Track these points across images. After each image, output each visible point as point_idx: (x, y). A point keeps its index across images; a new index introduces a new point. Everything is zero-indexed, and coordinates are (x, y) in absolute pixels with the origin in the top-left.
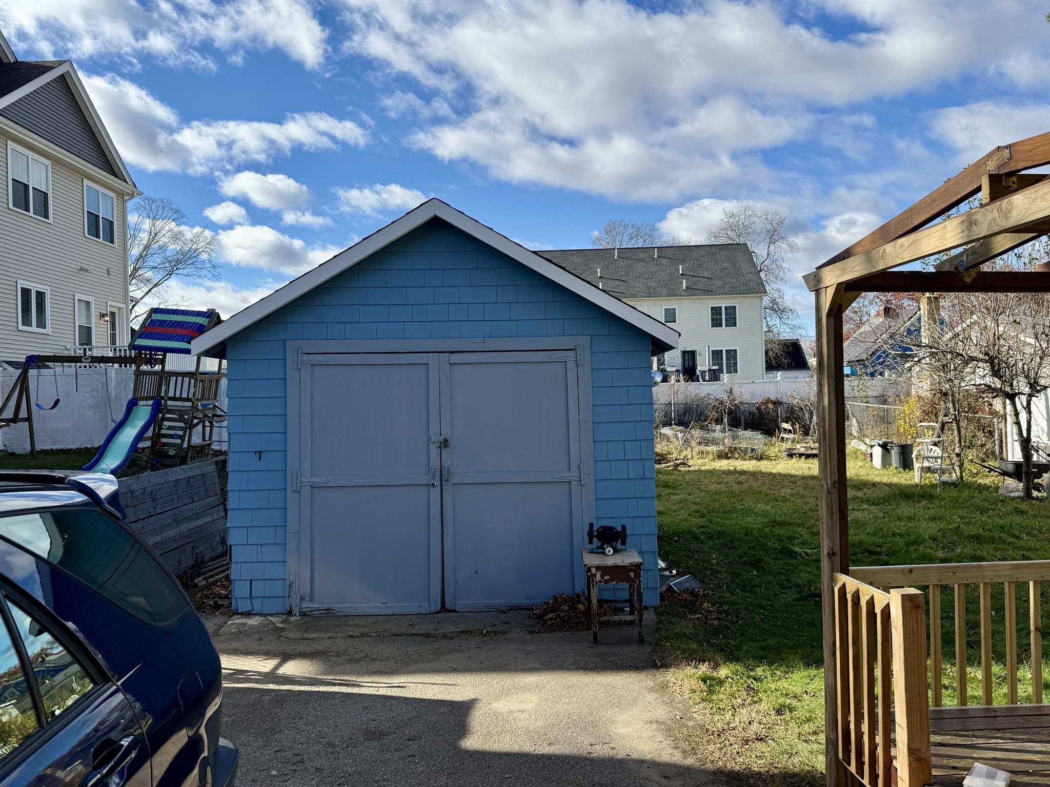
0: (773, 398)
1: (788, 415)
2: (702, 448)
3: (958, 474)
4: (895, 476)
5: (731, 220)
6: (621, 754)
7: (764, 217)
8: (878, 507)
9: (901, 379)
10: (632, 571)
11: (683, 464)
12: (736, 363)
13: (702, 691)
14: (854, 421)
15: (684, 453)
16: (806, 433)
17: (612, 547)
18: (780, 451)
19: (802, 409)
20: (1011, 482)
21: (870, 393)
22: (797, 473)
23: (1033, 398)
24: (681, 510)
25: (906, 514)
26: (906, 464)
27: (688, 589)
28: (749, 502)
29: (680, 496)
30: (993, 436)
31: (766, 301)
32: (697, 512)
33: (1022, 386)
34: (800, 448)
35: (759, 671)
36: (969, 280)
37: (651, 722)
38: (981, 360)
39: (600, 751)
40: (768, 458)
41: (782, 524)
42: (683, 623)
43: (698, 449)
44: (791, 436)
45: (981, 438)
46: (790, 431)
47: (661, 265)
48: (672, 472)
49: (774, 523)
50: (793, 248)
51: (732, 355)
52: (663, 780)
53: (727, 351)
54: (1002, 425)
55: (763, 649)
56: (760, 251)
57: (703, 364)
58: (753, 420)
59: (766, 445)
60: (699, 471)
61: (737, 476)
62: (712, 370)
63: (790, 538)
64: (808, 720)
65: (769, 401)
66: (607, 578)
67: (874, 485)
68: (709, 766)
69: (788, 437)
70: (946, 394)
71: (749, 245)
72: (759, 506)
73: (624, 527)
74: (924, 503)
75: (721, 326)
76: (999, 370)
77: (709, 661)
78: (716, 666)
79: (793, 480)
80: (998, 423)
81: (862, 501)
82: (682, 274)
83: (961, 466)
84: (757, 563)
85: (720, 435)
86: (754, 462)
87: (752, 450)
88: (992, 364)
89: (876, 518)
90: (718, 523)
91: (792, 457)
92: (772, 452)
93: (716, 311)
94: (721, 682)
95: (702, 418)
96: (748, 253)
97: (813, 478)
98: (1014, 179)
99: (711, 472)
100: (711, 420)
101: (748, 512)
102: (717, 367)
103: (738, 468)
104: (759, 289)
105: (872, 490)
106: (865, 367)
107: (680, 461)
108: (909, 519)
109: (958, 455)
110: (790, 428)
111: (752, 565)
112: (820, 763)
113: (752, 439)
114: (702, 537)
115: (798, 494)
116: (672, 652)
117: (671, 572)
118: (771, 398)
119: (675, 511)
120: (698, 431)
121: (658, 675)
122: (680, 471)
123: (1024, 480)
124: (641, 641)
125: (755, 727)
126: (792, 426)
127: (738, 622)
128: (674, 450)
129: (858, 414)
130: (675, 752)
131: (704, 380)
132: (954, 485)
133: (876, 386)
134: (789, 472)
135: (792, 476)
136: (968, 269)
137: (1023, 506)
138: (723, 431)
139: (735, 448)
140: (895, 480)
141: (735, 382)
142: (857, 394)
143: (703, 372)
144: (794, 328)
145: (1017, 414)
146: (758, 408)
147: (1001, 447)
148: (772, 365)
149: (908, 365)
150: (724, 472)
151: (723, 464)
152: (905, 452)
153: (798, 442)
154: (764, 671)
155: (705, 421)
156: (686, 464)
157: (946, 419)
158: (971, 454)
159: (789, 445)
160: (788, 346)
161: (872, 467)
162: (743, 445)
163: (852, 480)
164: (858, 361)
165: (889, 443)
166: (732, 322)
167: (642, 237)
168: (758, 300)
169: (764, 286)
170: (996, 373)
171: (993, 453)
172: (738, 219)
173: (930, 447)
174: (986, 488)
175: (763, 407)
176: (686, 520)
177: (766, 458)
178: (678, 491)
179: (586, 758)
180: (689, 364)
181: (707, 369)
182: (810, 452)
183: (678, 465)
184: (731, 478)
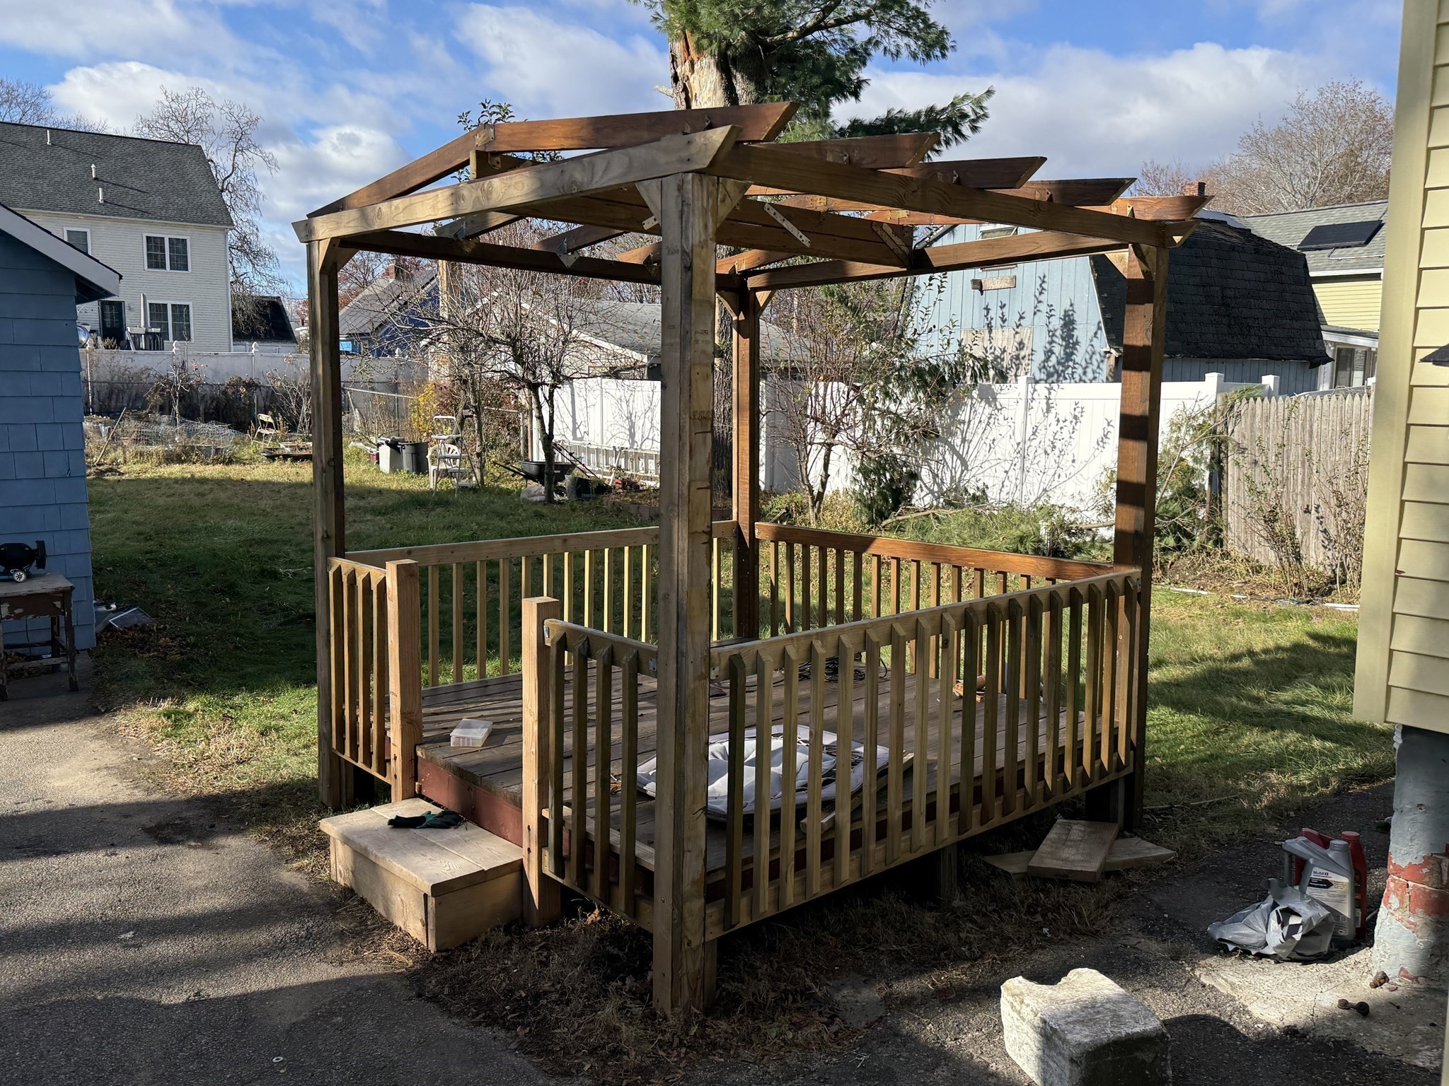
0: (246, 378)
1: (267, 403)
2: (141, 448)
3: (479, 478)
4: (407, 482)
5: (174, 105)
6: (62, 803)
7: (227, 110)
8: (386, 517)
9: (414, 360)
10: (58, 599)
11: (111, 470)
12: (189, 326)
13: (166, 727)
14: (356, 414)
15: (112, 455)
16: (293, 428)
17: (23, 571)
18: (256, 452)
19: (286, 395)
20: (534, 486)
21: (376, 376)
22: (280, 480)
23: (556, 390)
24: (115, 532)
25: (418, 523)
26: (420, 467)
27: (136, 626)
28: (214, 519)
29: (113, 514)
30: (519, 435)
31: (232, 236)
32: (140, 534)
33: (545, 374)
34: (285, 448)
35: (237, 700)
36: (468, 250)
37: (98, 769)
38: (502, 343)
39: (28, 807)
40: (240, 461)
41: (261, 542)
42: (134, 662)
43: (132, 449)
44: (272, 432)
45: (505, 436)
46: (270, 425)
47: (59, 158)
48: (95, 482)
49: (252, 542)
50: (270, 162)
51: (181, 312)
52: (123, 819)
53: (173, 306)
54: (527, 422)
55: (242, 677)
56: (221, 159)
57: (136, 323)
58: (217, 408)
59: (236, 444)
60: (137, 481)
61: (197, 485)
62: (151, 333)
63: (273, 558)
64: (298, 736)
65: (239, 382)
66: (17, 611)
67: (381, 492)
68: (181, 796)
69: (268, 433)
70: (465, 382)
71: (204, 148)
72: (230, 522)
73: (41, 544)
74: (439, 510)
75: (164, 267)
76: (521, 356)
77: (173, 697)
78: (182, 700)
79: (275, 488)
80: (524, 419)
81: (366, 511)
82: (96, 179)
83: (482, 468)
84: (230, 590)
85: (170, 429)
86: (219, 467)
87: (217, 450)
88: (514, 347)
89: (382, 529)
90: (173, 545)
91: (274, 460)
92: (246, 453)
93: (154, 244)
94: (190, 716)
95: (139, 404)
96: (204, 162)
97: (302, 485)
98: (498, 159)
99: (156, 481)
100: (153, 407)
101: (213, 531)
102: (158, 330)
103: (198, 475)
104: (220, 218)
105: (378, 499)
106: (370, 342)
107: (105, 467)
108: (421, 528)
109: (479, 455)
110: (271, 420)
111: (223, 592)
112: (312, 770)
113: (218, 435)
114: (150, 565)
115: (283, 505)
116: (121, 694)
117: (108, 607)
118: (244, 379)
119: (105, 535)
120: (133, 423)
121: (101, 722)
122: (106, 480)
123: (546, 482)
124: (74, 688)
125: (234, 752)
126: (274, 417)
127: (206, 654)
128: (95, 452)
129: (361, 404)
130: (136, 791)
131: (138, 348)
132: (474, 490)
133: (383, 368)
134: (270, 478)
135: (274, 484)
136: (467, 238)
137: (544, 510)
138: (173, 423)
139: (192, 448)
140: (406, 486)
141: (190, 353)
142: (360, 378)
143: (136, 337)
144: (272, 280)
145: (539, 408)
146: (225, 393)
147: (526, 447)
148: (242, 333)
149: (424, 342)
150: (176, 481)
151: (175, 470)
152: (419, 451)
153: (282, 441)
154: (243, 699)
155: (144, 408)
156: (116, 471)
157: (467, 412)
158: (494, 455)
159: (270, 444)
160: (265, 307)
161: (378, 471)
162: (204, 443)
163: (353, 487)
164: (361, 334)
165: (399, 441)
166: (180, 263)
167: (18, 105)
168: (220, 235)
169: (228, 214)
170: (518, 359)
171: (518, 455)
172: (185, 105)
173: (448, 446)
174: (508, 492)
175: (230, 391)
176: (123, 545)
177: (237, 462)
178: (108, 508)
179: (12, 817)
180: (112, 322)
181: (142, 331)
182: (298, 453)
183: (103, 472)
184: (187, 488)
